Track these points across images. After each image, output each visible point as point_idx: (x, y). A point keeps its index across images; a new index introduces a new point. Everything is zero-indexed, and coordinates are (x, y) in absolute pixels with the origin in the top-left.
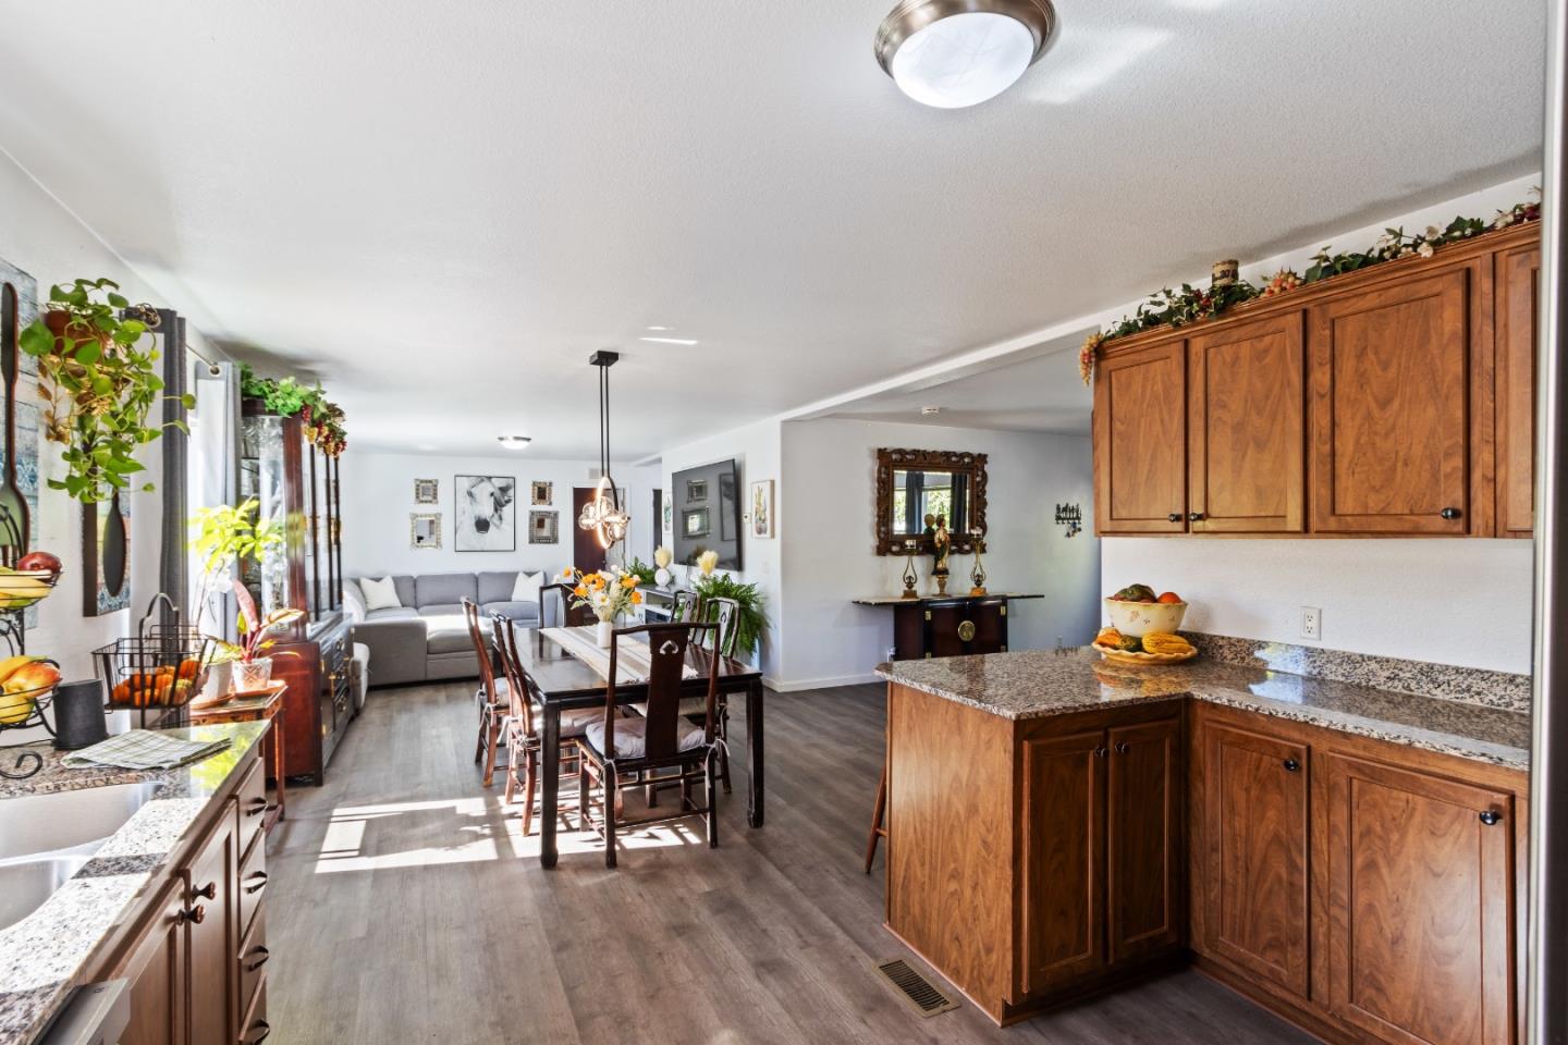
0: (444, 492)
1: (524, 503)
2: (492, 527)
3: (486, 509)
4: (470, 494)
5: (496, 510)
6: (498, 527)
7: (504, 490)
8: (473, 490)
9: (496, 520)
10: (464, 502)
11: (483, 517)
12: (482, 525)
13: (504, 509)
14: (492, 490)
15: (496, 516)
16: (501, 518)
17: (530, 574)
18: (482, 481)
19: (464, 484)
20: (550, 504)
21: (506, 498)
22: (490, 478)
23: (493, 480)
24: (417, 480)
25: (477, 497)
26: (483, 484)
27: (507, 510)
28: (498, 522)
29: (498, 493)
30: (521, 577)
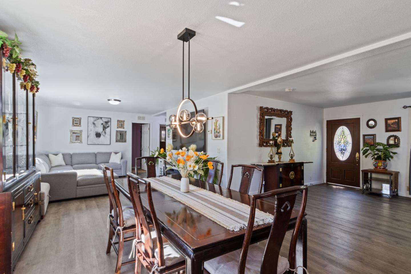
0: (84, 122)
1: (114, 128)
2: (102, 136)
3: (100, 129)
4: (94, 124)
5: (104, 130)
6: (104, 136)
7: (106, 123)
8: (95, 122)
9: (103, 133)
10: (91, 127)
11: (98, 132)
12: (98, 135)
13: (107, 129)
14: (102, 122)
15: (104, 132)
16: (105, 133)
17: (116, 153)
18: (99, 119)
19: (92, 120)
20: (124, 128)
21: (107, 126)
22: (101, 118)
23: (103, 119)
24: (73, 118)
25: (97, 125)
26: (99, 120)
27: (108, 130)
28: (104, 134)
29: (104, 124)
30: (113, 154)
